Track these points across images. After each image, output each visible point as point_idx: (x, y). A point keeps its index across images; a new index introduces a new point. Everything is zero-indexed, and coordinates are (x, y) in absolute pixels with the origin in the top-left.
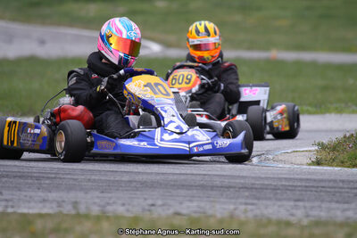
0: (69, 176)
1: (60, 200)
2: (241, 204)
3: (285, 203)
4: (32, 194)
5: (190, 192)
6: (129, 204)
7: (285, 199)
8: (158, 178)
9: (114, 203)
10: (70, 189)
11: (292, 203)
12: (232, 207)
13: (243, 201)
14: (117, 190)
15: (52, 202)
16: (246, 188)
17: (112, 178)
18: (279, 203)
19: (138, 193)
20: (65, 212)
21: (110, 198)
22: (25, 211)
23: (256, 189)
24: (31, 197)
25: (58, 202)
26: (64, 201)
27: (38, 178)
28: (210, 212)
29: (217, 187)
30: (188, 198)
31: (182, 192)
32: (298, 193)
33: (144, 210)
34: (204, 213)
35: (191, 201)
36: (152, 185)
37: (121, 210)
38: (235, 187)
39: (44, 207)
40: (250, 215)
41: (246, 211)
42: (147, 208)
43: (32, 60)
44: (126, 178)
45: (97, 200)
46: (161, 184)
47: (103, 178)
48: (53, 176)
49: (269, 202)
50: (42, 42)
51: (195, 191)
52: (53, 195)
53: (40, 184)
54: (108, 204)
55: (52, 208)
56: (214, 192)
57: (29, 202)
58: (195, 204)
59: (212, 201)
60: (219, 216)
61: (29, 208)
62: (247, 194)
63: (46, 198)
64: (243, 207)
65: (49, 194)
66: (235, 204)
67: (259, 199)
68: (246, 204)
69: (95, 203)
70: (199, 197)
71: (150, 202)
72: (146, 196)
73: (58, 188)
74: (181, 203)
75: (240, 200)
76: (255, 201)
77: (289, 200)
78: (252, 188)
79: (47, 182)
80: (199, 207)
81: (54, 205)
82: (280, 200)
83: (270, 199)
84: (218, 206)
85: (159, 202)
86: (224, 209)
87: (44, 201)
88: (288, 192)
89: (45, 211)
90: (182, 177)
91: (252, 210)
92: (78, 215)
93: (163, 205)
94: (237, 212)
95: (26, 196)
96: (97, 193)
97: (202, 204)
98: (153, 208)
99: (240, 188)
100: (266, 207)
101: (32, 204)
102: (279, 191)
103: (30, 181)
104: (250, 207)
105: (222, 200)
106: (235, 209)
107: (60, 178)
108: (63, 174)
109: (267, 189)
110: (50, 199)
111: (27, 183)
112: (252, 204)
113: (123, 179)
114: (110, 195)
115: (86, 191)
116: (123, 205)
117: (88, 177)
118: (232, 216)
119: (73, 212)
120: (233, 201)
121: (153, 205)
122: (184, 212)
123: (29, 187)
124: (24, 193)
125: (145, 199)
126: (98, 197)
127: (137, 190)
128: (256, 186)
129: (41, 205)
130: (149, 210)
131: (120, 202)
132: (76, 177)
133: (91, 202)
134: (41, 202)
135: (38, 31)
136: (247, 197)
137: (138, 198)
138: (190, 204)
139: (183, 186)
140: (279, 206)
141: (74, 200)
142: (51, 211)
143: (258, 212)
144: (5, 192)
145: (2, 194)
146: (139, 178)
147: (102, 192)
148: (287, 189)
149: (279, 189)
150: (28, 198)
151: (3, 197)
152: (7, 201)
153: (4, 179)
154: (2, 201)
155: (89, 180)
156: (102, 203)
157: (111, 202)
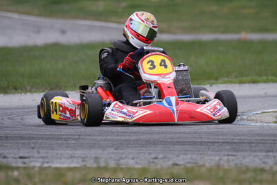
0: (89, 137)
1: (84, 156)
2: (224, 155)
3: (258, 153)
4: (63, 152)
5: (184, 147)
6: (137, 158)
7: (258, 151)
8: (159, 136)
9: (126, 157)
10: (91, 147)
11: (264, 154)
12: (217, 158)
13: (226, 153)
14: (128, 147)
15: (77, 158)
16: (227, 142)
17: (123, 138)
18: (255, 154)
19: (144, 149)
20: (89, 165)
21: (123, 154)
22: (58, 165)
23: (235, 143)
24: (61, 155)
25: (83, 158)
26: (87, 157)
27: (66, 140)
28: (201, 163)
29: (205, 142)
30: (183, 152)
31: (178, 147)
32: (268, 145)
33: (149, 162)
34: (196, 163)
35: (186, 154)
36: (154, 143)
37: (131, 163)
38: (219, 142)
39: (72, 162)
40: (232, 164)
41: (228, 161)
42: (151, 161)
43: (56, 46)
44: (134, 137)
45: (113, 156)
46: (161, 141)
47: (116, 138)
49: (246, 154)
50: (63, 32)
51: (188, 146)
52: (79, 153)
53: (68, 144)
54: (121, 158)
55: (78, 163)
56: (203, 147)
57: (60, 158)
58: (188, 156)
59: (201, 154)
60: (208, 165)
61: (61, 163)
62: (228, 147)
63: (73, 155)
64: (226, 158)
65: (76, 152)
66: (219, 156)
67: (238, 151)
68: (228, 155)
69: (111, 158)
70: (191, 151)
71: (154, 156)
72: (150, 152)
73: (81, 146)
74: (178, 156)
75: (223, 152)
76: (235, 153)
77: (262, 151)
78: (232, 143)
79: (73, 142)
80: (192, 159)
81: (80, 160)
82: (254, 151)
83: (246, 151)
84: (206, 158)
85: (161, 156)
86: (212, 160)
87: (72, 157)
88: (261, 145)
89: (73, 165)
90: (177, 136)
91: (233, 160)
92: (99, 168)
93: (164, 158)
94: (221, 162)
95: (58, 154)
96: (112, 150)
97: (194, 157)
98: (156, 160)
99: (223, 143)
100: (244, 158)
101: (62, 160)
102: (253, 145)
103: (60, 142)
104: (231, 158)
105: (209, 152)
106: (220, 159)
107: (83, 139)
108: (85, 136)
110: (77, 155)
111: (57, 144)
112: (233, 155)
113: (131, 138)
114: (122, 151)
115: (104, 148)
116: (133, 158)
117: (105, 137)
118: (218, 166)
119: (95, 165)
120: (218, 153)
121: (156, 158)
122: (180, 163)
123: (60, 147)
124: (56, 152)
125: (150, 154)
126: (114, 153)
127: (143, 147)
128: (236, 141)
129: (69, 161)
130: (153, 162)
131: (131, 156)
132: (95, 138)
133: (108, 157)
134: (69, 158)
135: (60, 23)
136: (229, 150)
137: (144, 153)
138: (184, 156)
139: (178, 142)
140: (254, 157)
141: (94, 156)
142: (78, 165)
143: (238, 161)
144: (41, 151)
145: (38, 152)
146: (144, 137)
147: (116, 149)
148: (260, 143)
149: (253, 143)
150: (59, 155)
151: (39, 155)
152: (42, 157)
153: (40, 141)
154: (39, 158)
155: (105, 140)
156: (117, 158)
157: (123, 156)
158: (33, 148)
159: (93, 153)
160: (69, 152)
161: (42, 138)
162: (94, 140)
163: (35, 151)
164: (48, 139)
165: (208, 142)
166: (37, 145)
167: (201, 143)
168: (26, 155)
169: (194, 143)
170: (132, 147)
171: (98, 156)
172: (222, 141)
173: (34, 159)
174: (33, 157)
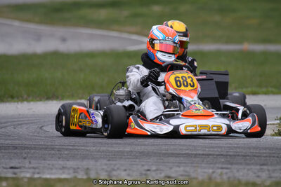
0: (83, 148)
1: (76, 167)
2: (218, 168)
3: (253, 167)
4: (54, 162)
5: (178, 159)
6: (130, 170)
7: (253, 164)
8: (153, 148)
9: (118, 169)
10: (84, 157)
11: (258, 167)
12: (211, 171)
13: (220, 166)
14: (121, 158)
15: (69, 169)
16: (222, 155)
17: (117, 149)
18: (249, 167)
19: (137, 160)
20: (79, 177)
21: (115, 165)
22: (48, 176)
23: (230, 155)
24: (53, 165)
25: (74, 169)
26: (78, 168)
27: (59, 150)
28: (193, 175)
29: (199, 154)
30: (176, 164)
31: (172, 159)
32: (263, 158)
33: (141, 174)
34: (189, 176)
35: (179, 166)
36: (148, 154)
37: (123, 175)
38: (214, 155)
39: (63, 173)
40: (225, 177)
41: (221, 174)
42: (144, 172)
43: (55, 54)
44: (128, 149)
45: (105, 167)
46: (155, 153)
47: (110, 149)
48: (71, 147)
50: (64, 40)
51: (182, 159)
52: (71, 163)
53: (61, 154)
54: (114, 170)
55: (69, 174)
56: (197, 159)
57: (52, 169)
58: (182, 169)
59: (195, 167)
60: (200, 178)
61: (52, 174)
62: (223, 160)
63: (65, 166)
64: (219, 171)
65: (68, 163)
66: (213, 168)
67: (232, 164)
68: (222, 168)
69: (103, 169)
70: (185, 163)
71: (146, 168)
72: (143, 163)
73: (74, 157)
74: (171, 168)
75: (217, 165)
76: (229, 166)
77: (256, 164)
78: (227, 155)
79: (66, 152)
80: (185, 171)
81: (71, 171)
82: (249, 165)
83: (241, 164)
84: (199, 170)
85: (154, 168)
86: (205, 173)
87: (64, 168)
88: (256, 158)
89: (64, 176)
90: (172, 147)
91: (226, 173)
92: (89, 180)
93: (157, 170)
94: (214, 175)
95: (49, 164)
96: (105, 161)
97: (188, 169)
98: (148, 172)
99: (217, 155)
100: (238, 171)
101: (54, 171)
102: (248, 158)
103: (53, 152)
104: (225, 171)
105: (203, 165)
106: (213, 172)
107: (77, 150)
108: (78, 146)
109: (238, 155)
110: (68, 166)
111: (50, 154)
112: (227, 168)
113: (126, 150)
114: (114, 162)
115: (96, 159)
116: (125, 170)
117: (98, 148)
118: (210, 179)
119: (85, 177)
120: (212, 165)
121: (149, 170)
122: (173, 175)
123: (52, 157)
124: (48, 162)
125: (143, 165)
126: (106, 164)
127: (137, 158)
128: (231, 154)
129: (61, 171)
130: (146, 175)
131: (123, 168)
132: (88, 148)
133: (99, 169)
134: (61, 169)
135: (61, 31)
136: (223, 163)
137: (137, 165)
138: (177, 169)
139: (173, 154)
140: (248, 170)
141: (86, 167)
142: (68, 177)
143: (231, 175)
144: (32, 161)
145: (30, 162)
146: (138, 148)
147: (109, 160)
148: (255, 156)
149: (248, 156)
150: (51, 166)
151: (31, 166)
152: (33, 168)
153: (33, 151)
154: (30, 168)
155: (99, 151)
156: (109, 169)
157: (116, 168)
158: (25, 158)
159: (85, 164)
160: (61, 162)
161: (35, 148)
162: (87, 150)
163: (27, 161)
164: (41, 149)
165: (203, 154)
166: (30, 155)
167: (196, 155)
168: (18, 165)
169: (188, 155)
170: (125, 159)
171: (90, 167)
172: (217, 153)
173: (25, 170)
174: (24, 167)
